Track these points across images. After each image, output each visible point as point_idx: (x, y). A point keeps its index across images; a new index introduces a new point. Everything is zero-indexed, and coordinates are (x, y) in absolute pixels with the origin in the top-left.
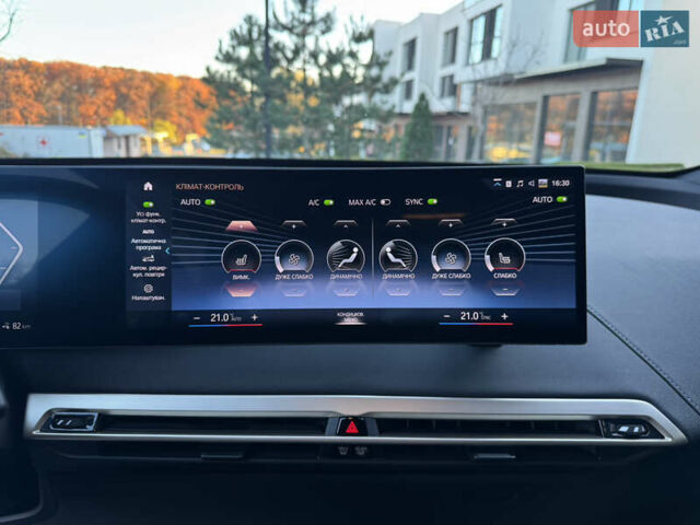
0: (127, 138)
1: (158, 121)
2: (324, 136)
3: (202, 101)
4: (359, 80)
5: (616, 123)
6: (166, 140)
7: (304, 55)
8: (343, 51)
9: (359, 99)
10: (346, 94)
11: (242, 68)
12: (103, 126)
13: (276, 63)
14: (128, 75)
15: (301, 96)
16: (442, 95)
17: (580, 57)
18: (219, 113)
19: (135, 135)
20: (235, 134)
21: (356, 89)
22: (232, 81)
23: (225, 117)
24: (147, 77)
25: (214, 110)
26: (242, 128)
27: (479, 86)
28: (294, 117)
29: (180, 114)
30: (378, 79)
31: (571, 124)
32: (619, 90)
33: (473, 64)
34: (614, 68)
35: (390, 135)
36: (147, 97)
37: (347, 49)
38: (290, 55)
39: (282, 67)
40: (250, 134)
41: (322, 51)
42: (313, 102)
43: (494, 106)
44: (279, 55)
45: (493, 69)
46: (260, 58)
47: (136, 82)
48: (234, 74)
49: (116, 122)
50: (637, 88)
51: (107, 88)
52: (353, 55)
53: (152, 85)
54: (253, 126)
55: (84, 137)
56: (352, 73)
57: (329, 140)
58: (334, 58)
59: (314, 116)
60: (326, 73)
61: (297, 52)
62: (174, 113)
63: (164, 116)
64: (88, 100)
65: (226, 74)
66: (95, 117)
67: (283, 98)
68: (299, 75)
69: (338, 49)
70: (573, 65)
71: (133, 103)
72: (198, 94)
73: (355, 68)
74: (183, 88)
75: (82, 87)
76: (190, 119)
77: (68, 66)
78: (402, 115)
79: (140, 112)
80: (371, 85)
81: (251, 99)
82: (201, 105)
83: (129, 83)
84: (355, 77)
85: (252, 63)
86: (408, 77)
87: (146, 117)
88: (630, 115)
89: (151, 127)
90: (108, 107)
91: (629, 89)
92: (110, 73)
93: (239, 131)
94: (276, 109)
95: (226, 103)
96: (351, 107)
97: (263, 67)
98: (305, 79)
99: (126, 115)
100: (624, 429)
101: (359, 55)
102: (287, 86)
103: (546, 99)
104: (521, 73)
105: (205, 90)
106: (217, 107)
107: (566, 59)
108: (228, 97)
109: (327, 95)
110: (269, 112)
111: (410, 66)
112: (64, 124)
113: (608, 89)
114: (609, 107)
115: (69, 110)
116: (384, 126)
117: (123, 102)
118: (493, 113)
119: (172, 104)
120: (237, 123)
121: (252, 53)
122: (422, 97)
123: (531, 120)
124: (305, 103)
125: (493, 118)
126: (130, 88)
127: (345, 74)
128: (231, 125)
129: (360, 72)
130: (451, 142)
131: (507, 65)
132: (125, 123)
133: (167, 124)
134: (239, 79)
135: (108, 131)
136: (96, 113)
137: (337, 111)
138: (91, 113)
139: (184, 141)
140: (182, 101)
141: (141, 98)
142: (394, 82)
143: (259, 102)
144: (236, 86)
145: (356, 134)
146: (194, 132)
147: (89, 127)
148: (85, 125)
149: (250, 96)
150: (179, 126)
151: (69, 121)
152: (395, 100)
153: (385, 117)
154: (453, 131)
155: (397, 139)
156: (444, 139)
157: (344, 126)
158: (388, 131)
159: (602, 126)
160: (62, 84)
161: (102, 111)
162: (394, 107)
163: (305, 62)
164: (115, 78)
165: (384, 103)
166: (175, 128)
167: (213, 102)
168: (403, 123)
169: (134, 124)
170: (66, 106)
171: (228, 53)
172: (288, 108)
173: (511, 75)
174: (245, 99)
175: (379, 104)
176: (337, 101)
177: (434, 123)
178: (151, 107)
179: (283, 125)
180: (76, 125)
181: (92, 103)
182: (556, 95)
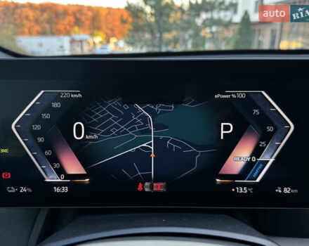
0: (81, 41)
1: (96, 32)
6: (101, 42)
12: (69, 35)
16: (255, 11)
19: (86, 40)
29: (108, 28)
36: (90, 19)
47: (85, 11)
49: (75, 33)
51: (70, 15)
53: (92, 12)
62: (104, 27)
63: (99, 28)
64: (61, 23)
71: (83, 23)
74: (109, 14)
75: (57, 15)
79: (86, 27)
87: (90, 30)
89: (92, 35)
99: (80, 29)
117: (78, 22)
119: (103, 23)
126: (81, 14)
130: (261, 38)
132: (79, 33)
133: (101, 33)
135: (72, 38)
136: (65, 28)
138: (62, 29)
139: (109, 42)
141: (87, 20)
147: (62, 36)
148: (60, 35)
150: (107, 34)
154: (262, 32)
156: (256, 37)
161: (68, 27)
164: (74, 10)
166: (104, 36)
169: (84, 34)
170: (50, 26)
177: (252, 27)
178: (93, 24)
181: (63, 24)
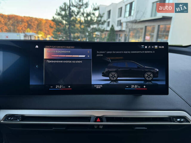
0: (31, 36)
1: (39, 32)
2: (86, 36)
3: (52, 26)
4: (95, 21)
5: (164, 34)
6: (41, 37)
7: (80, 14)
8: (91, 13)
9: (95, 26)
10: (92, 25)
11: (63, 17)
12: (24, 33)
13: (72, 16)
14: (31, 19)
15: (79, 25)
16: (118, 26)
17: (155, 16)
18: (56, 29)
19: (33, 35)
20: (61, 35)
21: (94, 23)
22: (60, 21)
23: (58, 30)
24: (36, 19)
25: (55, 28)
26: (63, 34)
27: (128, 23)
28: (77, 31)
29: (46, 30)
30: (100, 21)
31: (152, 34)
32: (166, 25)
33: (127, 17)
34: (164, 19)
35: (103, 36)
36: (36, 25)
37: (92, 12)
38: (76, 14)
39: (74, 17)
40: (65, 35)
41: (85, 13)
42: (82, 27)
43: (132, 29)
44: (73, 14)
45: (132, 18)
46: (68, 14)
47: (33, 21)
48: (60, 19)
49: (27, 32)
50: (170, 24)
51: (25, 22)
52: (93, 14)
53: (38, 21)
54: (66, 33)
55: (19, 36)
56: (93, 19)
57: (87, 37)
58: (88, 15)
59: (83, 31)
60: (86, 19)
61: (78, 13)
62: (44, 29)
63: (41, 30)
64: (20, 26)
65: (58, 19)
66: (22, 30)
67: (74, 26)
68: (79, 19)
69: (89, 12)
70: (153, 18)
71: (32, 26)
72: (50, 24)
73: (94, 18)
74: (46, 23)
75: (18, 22)
76: (48, 31)
77: (14, 16)
78: (107, 31)
79: (34, 29)
80: (98, 22)
81: (65, 26)
82: (51, 27)
83: (31, 21)
84: (94, 20)
85: (66, 16)
86: (108, 20)
87: (36, 30)
88: (168, 32)
89: (37, 33)
90: (25, 28)
91: (168, 24)
92: (26, 18)
93: (62, 34)
94: (72, 29)
95: (58, 27)
96: (93, 29)
97: (69, 17)
98: (80, 21)
99: (30, 30)
100: (178, 120)
101: (95, 14)
102: (75, 22)
103: (146, 27)
104: (140, 20)
105: (52, 23)
106: (56, 28)
107: (151, 16)
108: (59, 25)
109: (87, 25)
110: (70, 29)
111: (109, 17)
112: (13, 32)
113: (162, 24)
114: (163, 30)
115: (14, 28)
116: (102, 34)
117: (29, 26)
118: (132, 30)
119: (44, 27)
120: (61, 32)
121: (66, 13)
122: (112, 26)
123: (142, 33)
124: (80, 27)
125: (131, 32)
126: (31, 22)
127: (91, 19)
128: (59, 33)
129: (96, 19)
130: (120, 38)
131: (136, 17)
132: (30, 32)
133: (42, 32)
134: (62, 20)
135: (25, 34)
136: (22, 29)
137: (89, 29)
138: (20, 29)
139: (47, 37)
140: (46, 26)
141: (34, 25)
142: (105, 22)
143: (67, 26)
144: (61, 22)
145: (94, 36)
146: (49, 34)
147: (20, 33)
148: (19, 32)
149: (65, 25)
150: (45, 33)
151: (14, 31)
152: (105, 27)
153: (102, 31)
154: (121, 35)
155: (105, 37)
156: (118, 37)
157: (91, 33)
158: (103, 35)
159: (161, 35)
160: (13, 21)
162: (105, 28)
163: (80, 16)
164: (27, 20)
165: (102, 27)
166: (44, 34)
167: (55, 26)
168: (107, 33)
169: (32, 32)
170: (13, 27)
171: (59, 13)
172: (75, 28)
173: (137, 20)
174: (64, 26)
175: (100, 28)
176: (89, 27)
177: (115, 33)
178: (37, 28)
179: (74, 33)
180: (16, 32)
181: (21, 26)
182: (148, 26)
